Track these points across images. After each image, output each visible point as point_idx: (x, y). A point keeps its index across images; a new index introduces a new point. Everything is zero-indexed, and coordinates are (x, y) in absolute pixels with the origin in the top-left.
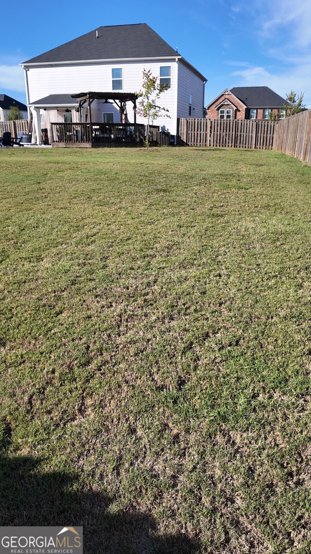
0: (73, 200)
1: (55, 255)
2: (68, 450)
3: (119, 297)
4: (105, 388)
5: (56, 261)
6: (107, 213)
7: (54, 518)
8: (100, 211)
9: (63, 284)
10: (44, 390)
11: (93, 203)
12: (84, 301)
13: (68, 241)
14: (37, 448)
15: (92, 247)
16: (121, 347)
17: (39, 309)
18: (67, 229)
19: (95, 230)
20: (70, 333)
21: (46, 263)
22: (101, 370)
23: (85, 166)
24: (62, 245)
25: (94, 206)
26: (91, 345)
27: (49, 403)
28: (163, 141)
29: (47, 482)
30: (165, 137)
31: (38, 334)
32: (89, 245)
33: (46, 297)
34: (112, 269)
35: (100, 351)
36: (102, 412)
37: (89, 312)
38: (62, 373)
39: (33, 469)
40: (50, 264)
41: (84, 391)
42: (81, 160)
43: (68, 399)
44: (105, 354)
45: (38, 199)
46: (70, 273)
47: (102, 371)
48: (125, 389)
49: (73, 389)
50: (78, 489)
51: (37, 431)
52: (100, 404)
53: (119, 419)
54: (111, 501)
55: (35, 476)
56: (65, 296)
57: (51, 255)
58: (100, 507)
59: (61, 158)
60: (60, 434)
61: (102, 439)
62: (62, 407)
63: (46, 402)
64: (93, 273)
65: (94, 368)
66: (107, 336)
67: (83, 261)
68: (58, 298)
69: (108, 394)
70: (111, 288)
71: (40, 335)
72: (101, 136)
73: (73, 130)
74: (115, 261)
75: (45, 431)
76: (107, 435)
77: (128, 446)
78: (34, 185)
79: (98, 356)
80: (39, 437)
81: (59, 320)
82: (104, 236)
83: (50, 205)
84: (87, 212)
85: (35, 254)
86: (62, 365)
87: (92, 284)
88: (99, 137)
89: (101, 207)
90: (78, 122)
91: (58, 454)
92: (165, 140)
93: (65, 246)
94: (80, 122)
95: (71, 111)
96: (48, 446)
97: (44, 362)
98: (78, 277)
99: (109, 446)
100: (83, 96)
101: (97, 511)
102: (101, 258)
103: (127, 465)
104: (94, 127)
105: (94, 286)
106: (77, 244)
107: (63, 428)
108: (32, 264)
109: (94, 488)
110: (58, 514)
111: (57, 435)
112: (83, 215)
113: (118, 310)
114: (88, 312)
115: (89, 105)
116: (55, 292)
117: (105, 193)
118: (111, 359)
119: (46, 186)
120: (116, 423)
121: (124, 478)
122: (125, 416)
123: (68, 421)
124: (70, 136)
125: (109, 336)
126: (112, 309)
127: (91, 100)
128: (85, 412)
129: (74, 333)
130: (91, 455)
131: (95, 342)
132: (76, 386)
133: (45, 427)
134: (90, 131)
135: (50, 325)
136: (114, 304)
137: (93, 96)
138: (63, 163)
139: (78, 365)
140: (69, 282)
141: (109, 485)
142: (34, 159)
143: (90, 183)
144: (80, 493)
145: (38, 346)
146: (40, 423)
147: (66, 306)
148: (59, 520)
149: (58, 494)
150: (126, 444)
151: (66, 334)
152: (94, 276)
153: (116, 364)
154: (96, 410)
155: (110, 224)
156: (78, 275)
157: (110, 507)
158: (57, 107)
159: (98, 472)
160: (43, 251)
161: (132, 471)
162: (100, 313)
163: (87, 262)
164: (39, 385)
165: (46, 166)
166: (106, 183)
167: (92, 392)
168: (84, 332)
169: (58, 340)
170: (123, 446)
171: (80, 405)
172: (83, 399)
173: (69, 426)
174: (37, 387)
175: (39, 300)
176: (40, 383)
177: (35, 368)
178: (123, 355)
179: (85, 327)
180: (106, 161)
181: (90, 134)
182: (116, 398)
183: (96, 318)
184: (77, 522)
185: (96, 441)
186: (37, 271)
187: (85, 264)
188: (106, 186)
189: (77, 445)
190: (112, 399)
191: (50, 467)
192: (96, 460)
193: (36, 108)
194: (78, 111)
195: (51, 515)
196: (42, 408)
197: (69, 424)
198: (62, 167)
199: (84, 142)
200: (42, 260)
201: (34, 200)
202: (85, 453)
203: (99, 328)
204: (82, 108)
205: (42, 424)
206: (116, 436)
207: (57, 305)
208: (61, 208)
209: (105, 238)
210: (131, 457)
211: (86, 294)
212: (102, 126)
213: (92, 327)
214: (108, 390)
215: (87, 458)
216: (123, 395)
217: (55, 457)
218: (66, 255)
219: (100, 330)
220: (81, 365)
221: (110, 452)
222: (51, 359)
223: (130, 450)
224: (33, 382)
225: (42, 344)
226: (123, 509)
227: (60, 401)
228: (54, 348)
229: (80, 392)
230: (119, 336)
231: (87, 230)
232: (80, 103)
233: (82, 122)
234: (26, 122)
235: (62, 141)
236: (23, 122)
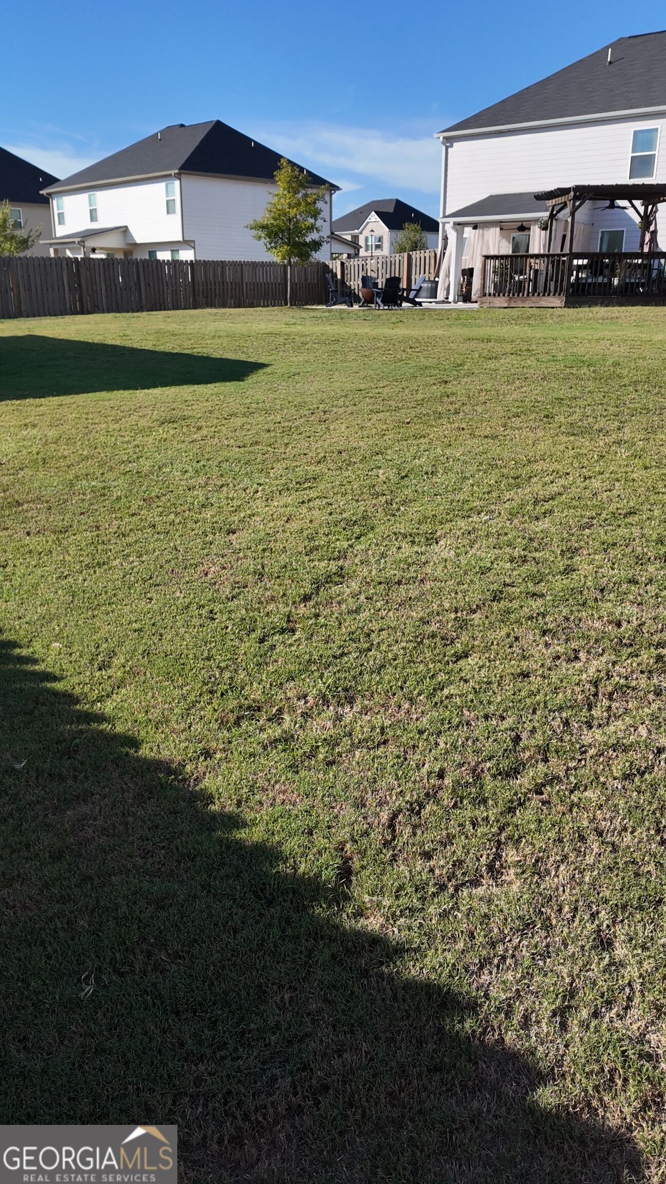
0: (513, 420)
1: (463, 534)
2: (460, 945)
3: (597, 641)
4: (549, 834)
5: (464, 546)
6: (585, 452)
7: (420, 1075)
8: (570, 448)
9: (475, 597)
10: (420, 809)
11: (555, 429)
12: (517, 639)
13: (493, 507)
14: (398, 923)
15: (544, 524)
16: (592, 752)
17: (422, 642)
18: (492, 482)
19: (554, 488)
20: (481, 702)
21: (443, 550)
22: (541, 793)
23: (546, 346)
24: (479, 514)
25: (557, 435)
26: (524, 736)
27: (429, 836)
29: (412, 998)
31: (416, 692)
32: (537, 519)
33: (437, 618)
34: (585, 577)
35: (544, 753)
36: (538, 885)
37: (524, 664)
38: (458, 782)
39: (387, 962)
40: (452, 552)
41: (501, 829)
42: (539, 333)
43: (467, 837)
44: (553, 761)
45: (440, 416)
46: (491, 576)
47: (545, 797)
48: (595, 847)
49: (479, 819)
50: (474, 1031)
51: (401, 888)
52: (534, 865)
53: (576, 909)
54: (542, 1078)
55: (391, 979)
56: (476, 623)
57: (455, 534)
58: (518, 1084)
59: (495, 329)
60: (445, 906)
61: (533, 942)
62: (454, 852)
63: (423, 832)
64: (541, 580)
65: (527, 786)
66: (562, 722)
67: (522, 553)
68: (463, 625)
69: (555, 850)
70: (580, 620)
71: (419, 694)
72: (590, 281)
73: (528, 269)
74: (593, 560)
75: (416, 891)
76: (546, 937)
77: (590, 974)
78: (435, 387)
79: (537, 762)
80: (403, 901)
81: (461, 669)
82: (574, 503)
83: (463, 429)
84: (541, 447)
85: (424, 528)
86: (461, 765)
87: (537, 603)
88: (584, 284)
89: (572, 438)
90: (542, 252)
91: (439, 946)
93: (486, 518)
94: (547, 252)
95: (529, 229)
96: (421, 925)
97: (424, 750)
98: (509, 585)
99: (548, 960)
100: (561, 196)
101: (510, 1089)
102: (562, 551)
103: (585, 1013)
104: (575, 262)
105: (542, 610)
106: (512, 515)
107: (452, 896)
108: (416, 548)
109: (507, 1039)
110: (429, 1071)
111: (440, 907)
112: (530, 454)
113: (592, 671)
114: (522, 663)
115: (573, 214)
116: (456, 612)
117: (585, 408)
118: (567, 776)
119: (458, 388)
120: (569, 916)
121: (578, 1040)
122: (590, 907)
123: (463, 884)
124: (520, 282)
125: (566, 723)
126: (578, 665)
127: (578, 203)
128: (502, 874)
129: (489, 703)
130: (508, 968)
131: (533, 731)
132: (485, 814)
133: (418, 883)
134: (566, 272)
135: (442, 677)
136: (583, 655)
137: (584, 193)
138: (500, 340)
139: (493, 771)
140: (488, 593)
141: (542, 1044)
142: (440, 332)
143: (553, 385)
144: (477, 1042)
145: (415, 717)
146: (407, 874)
147: (476, 643)
148: (431, 1083)
149: (432, 1030)
150: (586, 967)
151: (472, 701)
152: (542, 588)
153: (576, 787)
154: (525, 876)
155: (590, 478)
156: (508, 581)
157: (540, 1091)
158: (501, 222)
159: (520, 1009)
160: (441, 523)
161: (597, 1030)
162: (550, 669)
163: (529, 555)
164: (412, 796)
165: (463, 348)
166: (591, 385)
167: (520, 837)
168: (511, 704)
169: (456, 713)
170: (581, 970)
171: (491, 857)
172: (499, 846)
173: (465, 894)
174: (407, 798)
175: (424, 623)
176: (414, 793)
177: (406, 759)
178: (595, 773)
179: (514, 695)
180: (595, 337)
181: (566, 277)
182: (573, 863)
183: (539, 678)
184: (466, 1099)
185: (520, 942)
186: (424, 564)
187: (525, 560)
188: (590, 392)
189: (479, 940)
190: (562, 861)
191: (421, 969)
192: (518, 982)
193: (457, 225)
194: (545, 229)
195: (414, 1066)
196: (414, 844)
197: (465, 892)
198: (494, 350)
199: (549, 295)
200: (437, 543)
201: (432, 418)
202: (496, 961)
203: (545, 703)
204: (554, 222)
205: (412, 877)
206: (566, 945)
207: (458, 638)
208: (486, 437)
209: (575, 507)
210: (596, 999)
211: (522, 624)
212: (595, 259)
213: (529, 696)
214: (555, 840)
215: (498, 973)
216: (590, 860)
217: (433, 951)
218: (487, 536)
219: (546, 707)
220: (500, 774)
221: (550, 974)
222: (439, 747)
223: (594, 983)
224: (399, 786)
225: (423, 713)
226: (568, 1105)
227: (450, 839)
228: (447, 726)
229: (493, 830)
230: (591, 727)
231: (536, 488)
232: (553, 210)
233: (551, 252)
234: (433, 255)
235: (501, 295)
236: (427, 255)
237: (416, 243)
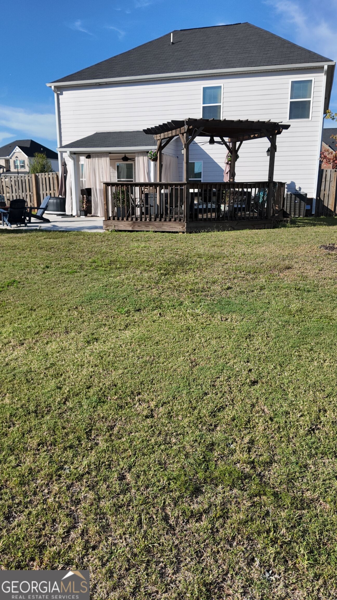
28: (295, 209)
30: (300, 203)
72: (201, 207)
90: (152, 181)
92: (300, 207)
94: (158, 181)
95: (134, 160)
100: (176, 128)
115: (187, 146)
127: (191, 136)
158: (110, 153)
193: (73, 153)
194: (153, 160)
232: (161, 143)
233: (163, 181)
234: (56, 176)
235: (125, 219)
236: (50, 176)
237: (44, 166)
